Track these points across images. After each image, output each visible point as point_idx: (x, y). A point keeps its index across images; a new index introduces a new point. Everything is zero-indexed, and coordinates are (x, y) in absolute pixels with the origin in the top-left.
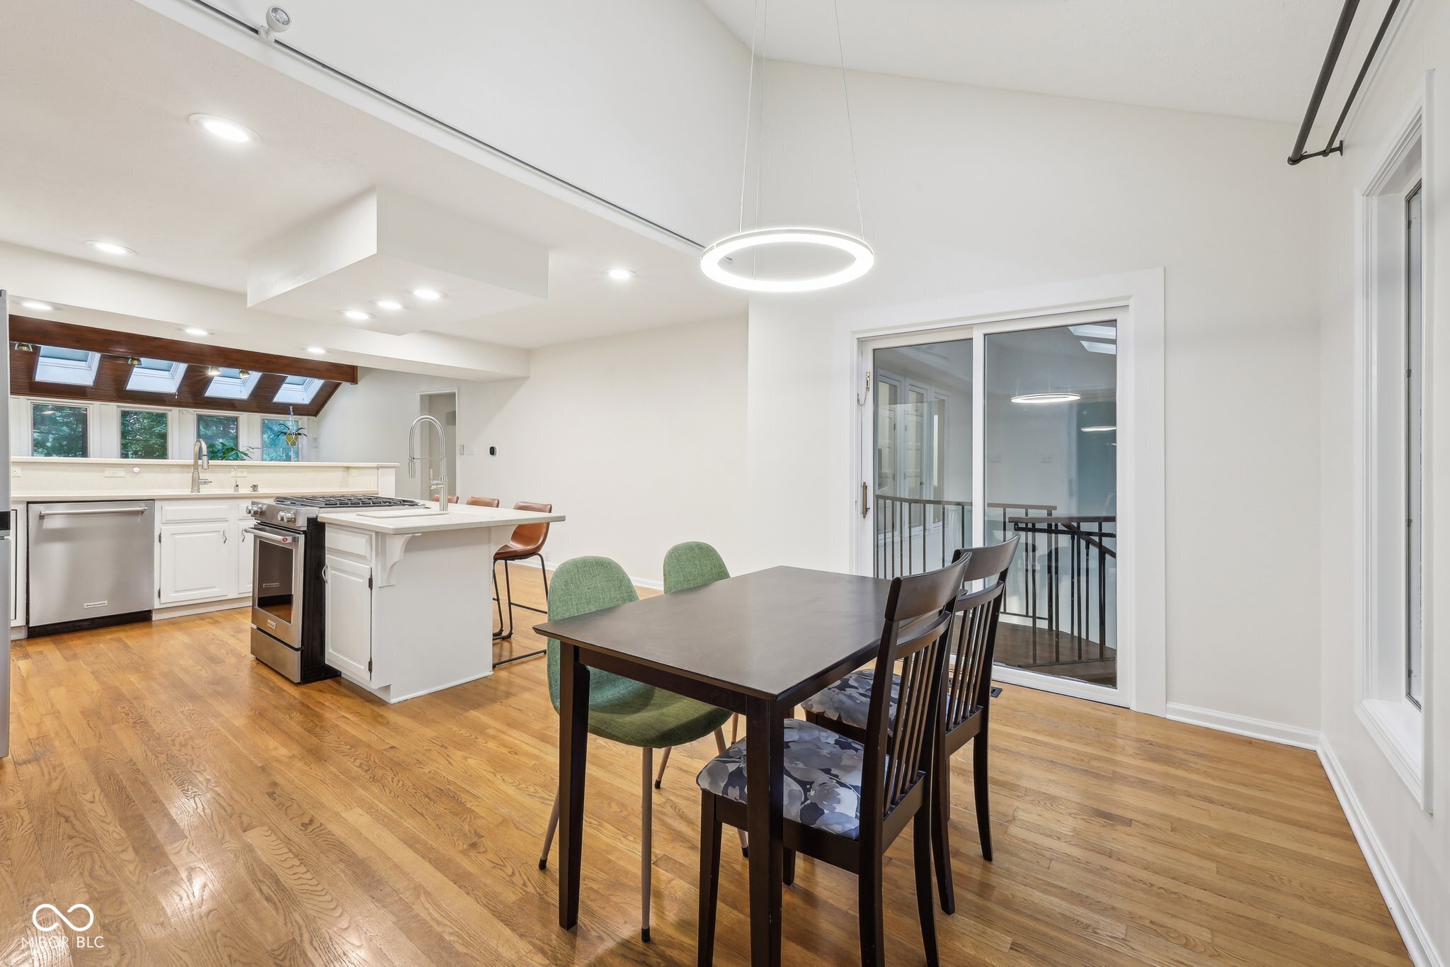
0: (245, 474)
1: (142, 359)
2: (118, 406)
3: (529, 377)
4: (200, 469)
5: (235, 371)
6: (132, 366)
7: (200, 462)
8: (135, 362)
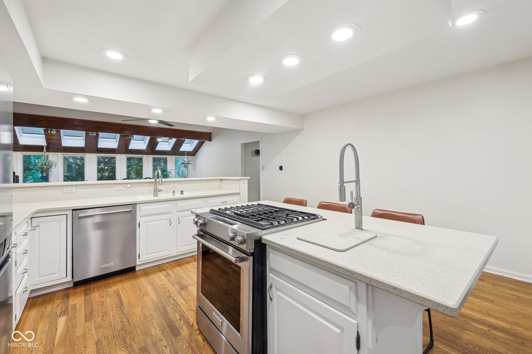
0: (177, 185)
1: (134, 136)
2: (126, 156)
3: (304, 129)
4: (157, 184)
5: (167, 138)
6: (131, 139)
7: (158, 180)
8: (132, 137)
